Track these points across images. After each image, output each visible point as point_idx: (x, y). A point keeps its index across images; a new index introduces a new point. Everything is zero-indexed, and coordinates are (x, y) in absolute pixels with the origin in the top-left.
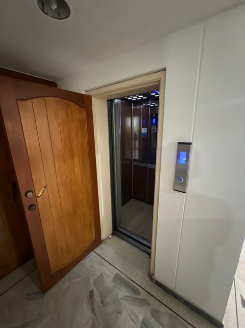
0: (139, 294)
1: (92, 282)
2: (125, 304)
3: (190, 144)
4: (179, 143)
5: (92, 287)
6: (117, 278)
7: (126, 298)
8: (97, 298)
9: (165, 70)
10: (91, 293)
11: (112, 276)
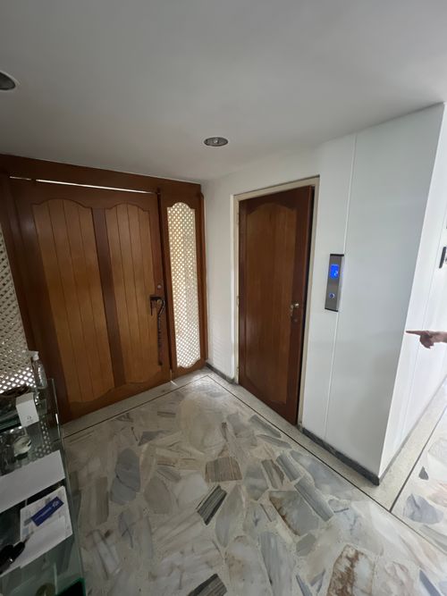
0: (279, 436)
1: (225, 417)
2: (260, 440)
3: (343, 255)
4: (331, 255)
5: (225, 421)
6: (255, 419)
7: (263, 437)
8: (230, 429)
9: (318, 176)
10: (224, 425)
11: (249, 417)
